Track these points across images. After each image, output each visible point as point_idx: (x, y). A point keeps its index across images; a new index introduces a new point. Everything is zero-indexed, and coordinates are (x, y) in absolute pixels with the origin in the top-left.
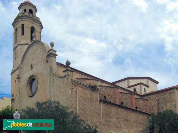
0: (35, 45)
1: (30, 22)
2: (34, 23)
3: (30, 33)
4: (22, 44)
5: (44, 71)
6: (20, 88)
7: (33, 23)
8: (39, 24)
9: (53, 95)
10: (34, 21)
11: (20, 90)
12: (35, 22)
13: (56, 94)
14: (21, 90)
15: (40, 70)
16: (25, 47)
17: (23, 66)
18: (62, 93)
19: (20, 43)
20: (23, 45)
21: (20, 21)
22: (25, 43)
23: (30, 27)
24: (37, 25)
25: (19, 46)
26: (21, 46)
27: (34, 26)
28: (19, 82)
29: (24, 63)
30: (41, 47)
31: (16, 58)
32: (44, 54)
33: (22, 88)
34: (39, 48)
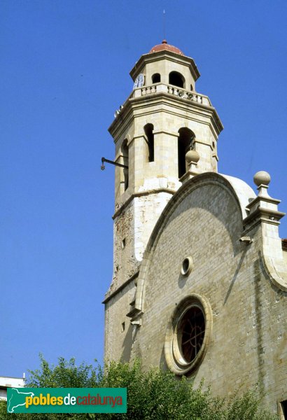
0: (198, 190)
2: (189, 114)
3: (176, 152)
7: (187, 118)
8: (208, 117)
9: (270, 362)
10: (187, 110)
11: (139, 354)
12: (193, 112)
13: (283, 356)
14: (143, 356)
15: (219, 277)
16: (157, 200)
17: (151, 270)
19: (141, 190)
20: (152, 195)
21: (140, 115)
22: (157, 188)
23: (176, 132)
25: (136, 199)
26: (143, 198)
27: (191, 128)
30: (220, 194)
31: (124, 241)
32: (232, 216)
33: (150, 346)
34: (213, 199)
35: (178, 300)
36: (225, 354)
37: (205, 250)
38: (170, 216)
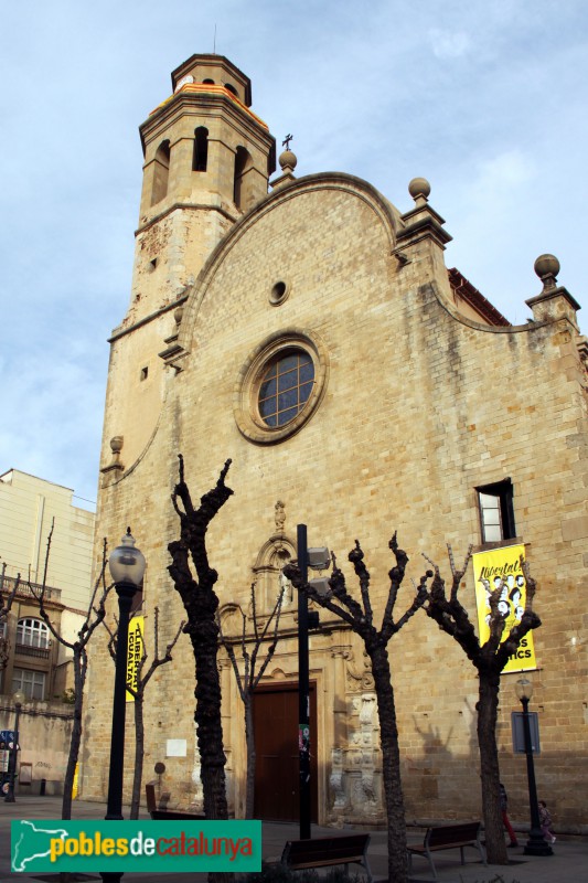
1: (234, 128)
2: (249, 135)
3: (233, 170)
4: (195, 207)
5: (377, 310)
6: (184, 405)
7: (246, 137)
8: (267, 145)
9: (452, 428)
10: (247, 128)
11: (178, 411)
12: (253, 134)
13: (476, 420)
14: (184, 414)
15: (343, 307)
16: (207, 219)
17: (208, 296)
18: (532, 409)
19: (186, 201)
20: (202, 211)
21: (191, 114)
22: (209, 204)
23: (234, 147)
24: (261, 150)
25: (179, 211)
26: (188, 212)
27: (248, 150)
28: (179, 370)
29: (219, 277)
30: (348, 202)
31: (154, 263)
32: (371, 229)
33: (200, 399)
34: (334, 207)
35: (260, 336)
36: (355, 414)
37: (317, 272)
38: (248, 228)
